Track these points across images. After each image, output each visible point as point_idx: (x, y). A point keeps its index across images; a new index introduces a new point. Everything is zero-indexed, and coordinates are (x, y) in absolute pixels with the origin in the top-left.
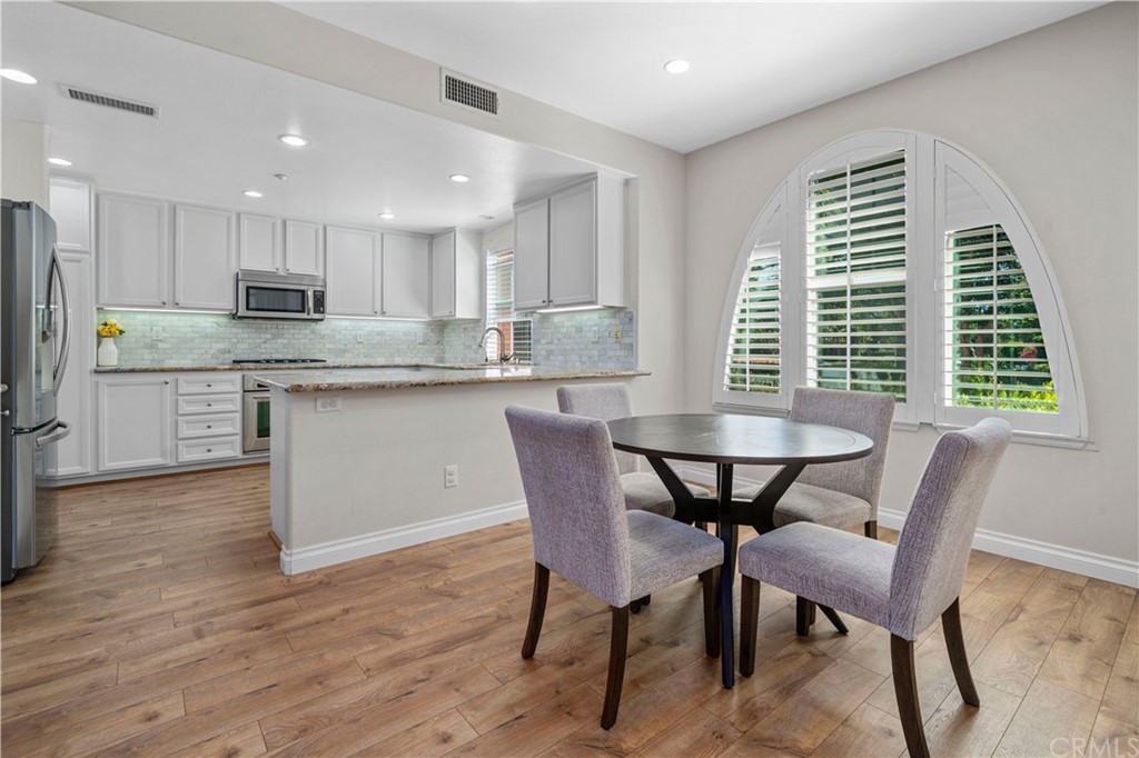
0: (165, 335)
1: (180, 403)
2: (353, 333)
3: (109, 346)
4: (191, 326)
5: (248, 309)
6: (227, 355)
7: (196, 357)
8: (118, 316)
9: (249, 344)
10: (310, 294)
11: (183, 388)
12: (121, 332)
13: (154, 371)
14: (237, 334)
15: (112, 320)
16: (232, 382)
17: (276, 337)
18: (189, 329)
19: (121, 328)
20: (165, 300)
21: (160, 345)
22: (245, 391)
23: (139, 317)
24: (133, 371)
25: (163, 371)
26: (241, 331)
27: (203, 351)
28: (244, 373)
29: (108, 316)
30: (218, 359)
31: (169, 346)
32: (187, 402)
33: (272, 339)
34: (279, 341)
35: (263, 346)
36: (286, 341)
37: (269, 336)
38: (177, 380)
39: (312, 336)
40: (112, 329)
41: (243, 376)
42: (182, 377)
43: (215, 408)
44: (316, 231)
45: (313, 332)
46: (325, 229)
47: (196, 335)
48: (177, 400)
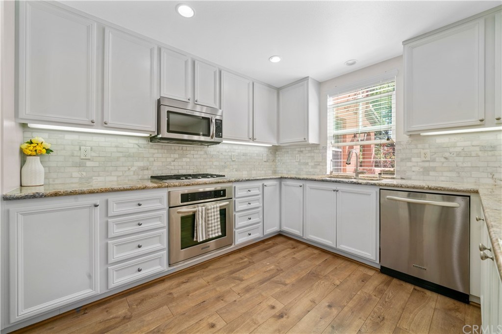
0: (93, 154)
1: (110, 225)
2: (230, 154)
3: (35, 164)
4: (117, 147)
5: (169, 131)
6: (146, 172)
7: (121, 174)
8: (46, 135)
9: (162, 162)
10: (214, 121)
11: (114, 210)
12: (48, 151)
13: (82, 193)
14: (154, 154)
15: (38, 138)
16: (160, 200)
17: (182, 156)
18: (115, 150)
19: (48, 146)
20: (95, 119)
21: (89, 164)
22: (170, 208)
23: (68, 137)
24: (56, 195)
25: (91, 192)
26: (156, 151)
27: (126, 169)
28: (170, 189)
29: (34, 134)
30: (138, 175)
31: (97, 164)
32: (118, 224)
33: (179, 158)
34: (184, 160)
35: (172, 163)
36: (188, 160)
37: (176, 156)
38: (107, 201)
39: (205, 156)
40: (38, 148)
41: (169, 192)
42: (112, 198)
43: (145, 226)
44: (215, 72)
45: (206, 153)
46: (220, 72)
47: (121, 155)
48: (107, 223)
